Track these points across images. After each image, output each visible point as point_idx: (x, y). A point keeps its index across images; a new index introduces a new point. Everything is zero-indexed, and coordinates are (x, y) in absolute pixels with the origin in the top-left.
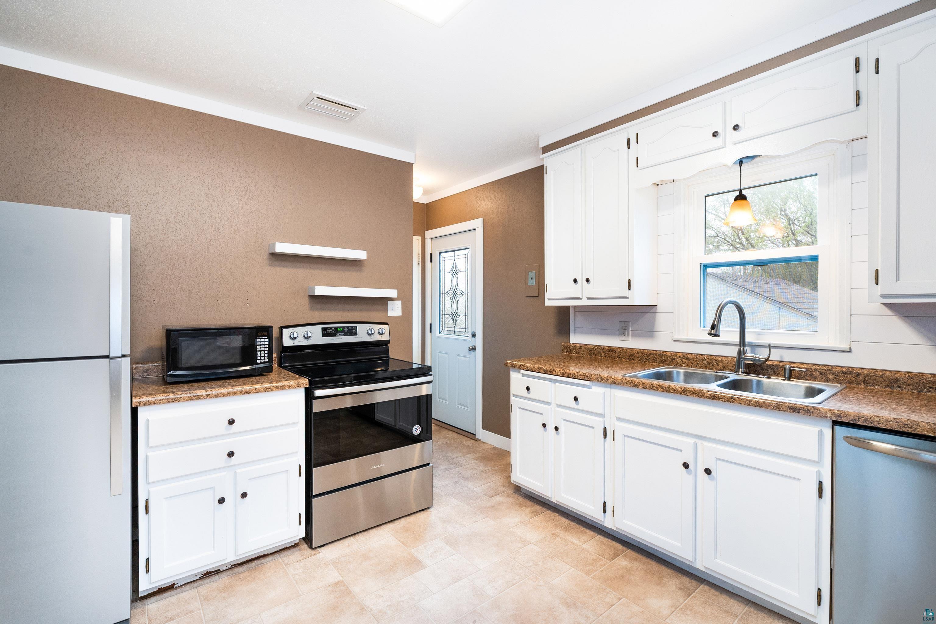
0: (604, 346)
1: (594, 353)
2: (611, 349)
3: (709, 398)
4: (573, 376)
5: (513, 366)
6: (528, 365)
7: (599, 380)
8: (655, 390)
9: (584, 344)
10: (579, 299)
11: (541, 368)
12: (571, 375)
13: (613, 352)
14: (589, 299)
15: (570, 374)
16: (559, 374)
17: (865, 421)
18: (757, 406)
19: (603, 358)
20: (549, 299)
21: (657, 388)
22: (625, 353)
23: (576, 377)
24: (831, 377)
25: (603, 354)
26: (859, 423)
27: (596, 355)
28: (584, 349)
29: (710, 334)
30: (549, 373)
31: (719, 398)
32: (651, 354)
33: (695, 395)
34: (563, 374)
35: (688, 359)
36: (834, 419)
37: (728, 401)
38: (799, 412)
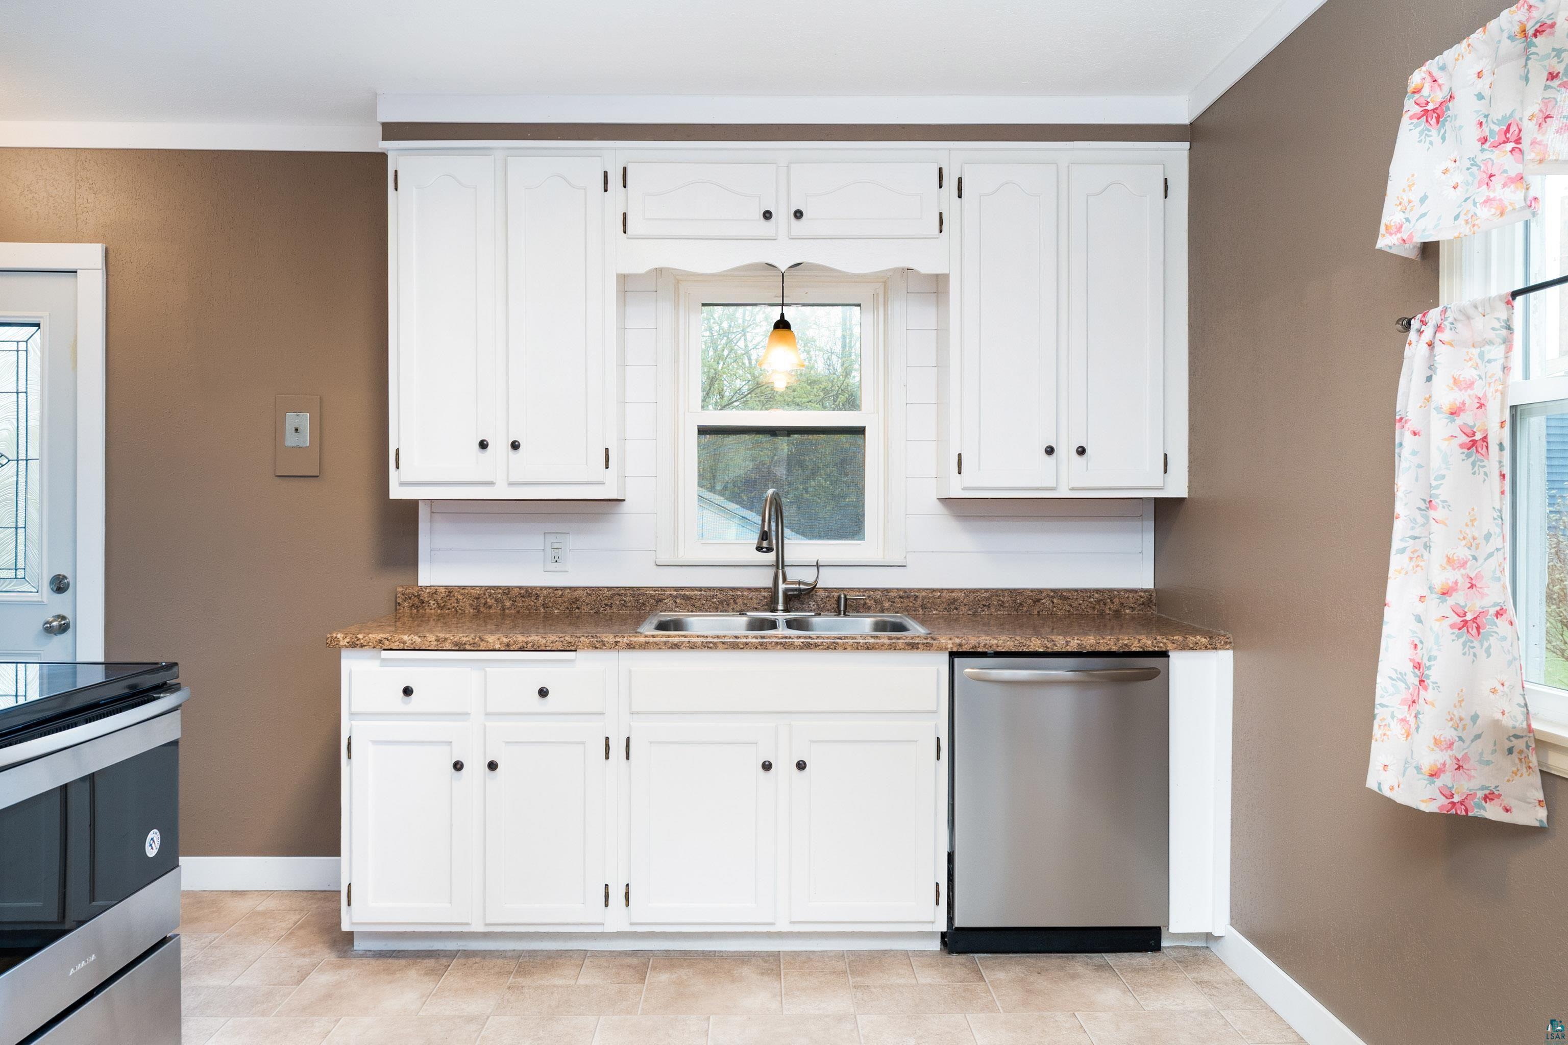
0: (508, 588)
1: (486, 603)
2: (527, 591)
3: (801, 648)
4: (533, 646)
5: (353, 645)
6: (405, 638)
7: (598, 645)
8: (711, 648)
9: (459, 587)
10: (491, 483)
11: (446, 639)
12: (530, 645)
13: (533, 598)
14: (511, 484)
15: (527, 643)
16: (497, 646)
17: (985, 646)
18: (868, 648)
19: (507, 611)
20: (403, 484)
21: (715, 644)
22: (561, 596)
23: (543, 648)
24: (887, 605)
25: (508, 604)
26: (979, 650)
27: (490, 607)
28: (460, 597)
29: (759, 549)
30: (468, 647)
31: (816, 645)
32: (614, 595)
33: (779, 647)
34: (508, 645)
35: (687, 598)
36: (955, 649)
37: (828, 648)
38: (918, 648)
